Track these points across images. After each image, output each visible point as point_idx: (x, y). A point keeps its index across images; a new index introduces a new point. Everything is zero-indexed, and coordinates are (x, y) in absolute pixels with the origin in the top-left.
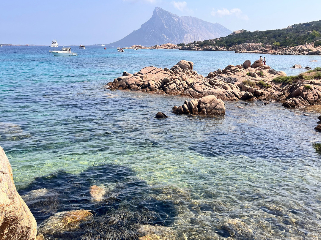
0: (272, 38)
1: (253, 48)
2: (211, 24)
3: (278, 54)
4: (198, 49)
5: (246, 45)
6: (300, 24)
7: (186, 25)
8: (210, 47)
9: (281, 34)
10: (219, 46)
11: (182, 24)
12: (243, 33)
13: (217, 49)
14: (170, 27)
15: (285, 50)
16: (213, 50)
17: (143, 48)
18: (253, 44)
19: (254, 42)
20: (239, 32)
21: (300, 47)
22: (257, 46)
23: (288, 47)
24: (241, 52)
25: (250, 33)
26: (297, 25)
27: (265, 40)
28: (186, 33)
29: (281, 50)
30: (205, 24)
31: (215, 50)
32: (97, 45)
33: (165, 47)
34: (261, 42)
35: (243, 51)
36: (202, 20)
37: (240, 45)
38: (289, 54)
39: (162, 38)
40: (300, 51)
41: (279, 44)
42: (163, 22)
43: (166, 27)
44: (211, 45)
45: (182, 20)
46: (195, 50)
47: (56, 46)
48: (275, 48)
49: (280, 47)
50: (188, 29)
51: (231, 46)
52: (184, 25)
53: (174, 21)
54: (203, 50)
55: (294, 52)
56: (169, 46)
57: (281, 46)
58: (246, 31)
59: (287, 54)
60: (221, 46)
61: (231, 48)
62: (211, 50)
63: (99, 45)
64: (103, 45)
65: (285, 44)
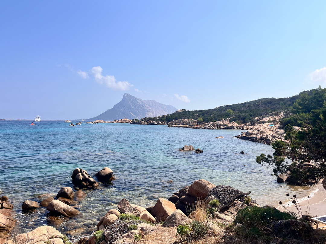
0: (201, 115)
1: (186, 123)
2: (165, 105)
3: (199, 128)
4: (144, 123)
5: (181, 120)
6: (225, 106)
7: (148, 106)
8: (154, 122)
9: (208, 113)
10: (161, 121)
11: (144, 105)
12: (184, 112)
13: (158, 124)
14: (135, 107)
15: (207, 125)
16: (156, 124)
17: (104, 122)
18: (186, 120)
19: (187, 118)
20: (181, 111)
21: (217, 122)
22: (189, 121)
23: (209, 123)
24: (173, 127)
25: (188, 111)
26: (222, 106)
27: (195, 117)
28: (148, 111)
29: (204, 125)
30: (161, 105)
31: (157, 125)
32: (79, 120)
33: (122, 122)
34: (193, 118)
35: (174, 126)
36: (159, 103)
37: (176, 121)
38: (208, 129)
39: (129, 115)
40: (217, 126)
41: (202, 120)
42: (130, 103)
43: (132, 107)
44: (154, 120)
45: (144, 103)
46: (141, 124)
47: (39, 121)
48: (199, 123)
49: (203, 123)
50: (149, 109)
51: (170, 121)
52: (146, 106)
53: (138, 103)
54: (148, 124)
55: (213, 126)
56: (125, 121)
57: (204, 121)
58: (186, 110)
59: (207, 128)
60: (162, 121)
61: (170, 123)
62: (153, 124)
63: (80, 120)
64: (83, 120)
65: (206, 120)
